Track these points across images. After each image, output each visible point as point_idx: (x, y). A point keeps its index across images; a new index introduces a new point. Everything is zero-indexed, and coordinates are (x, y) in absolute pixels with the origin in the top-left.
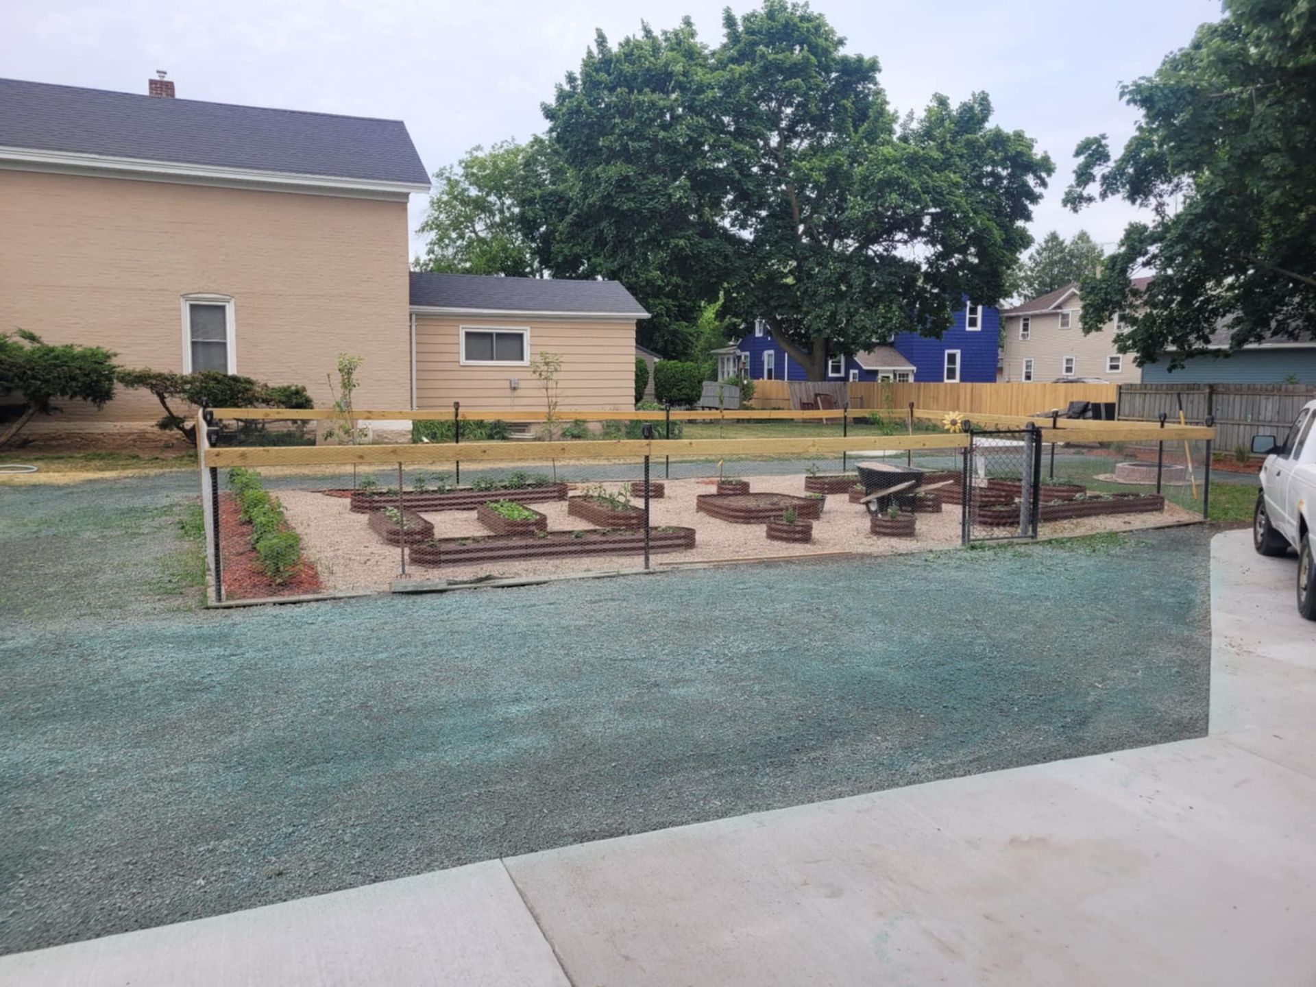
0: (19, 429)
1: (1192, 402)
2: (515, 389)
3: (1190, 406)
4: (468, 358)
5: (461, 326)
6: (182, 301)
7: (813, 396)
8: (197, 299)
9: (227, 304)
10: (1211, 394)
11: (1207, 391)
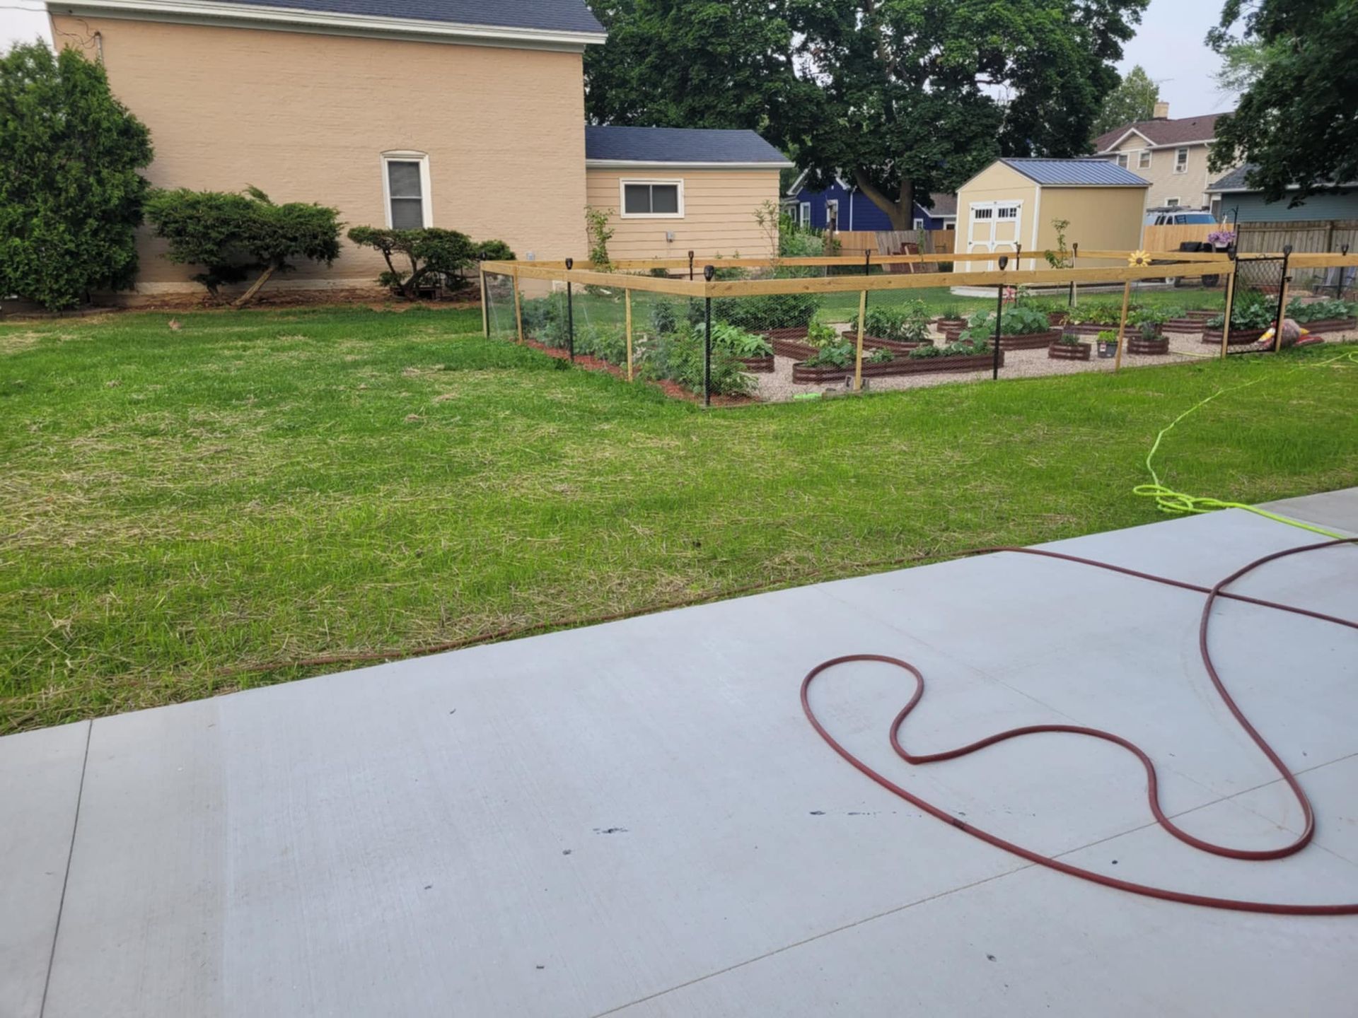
0: (261, 287)
1: (1312, 238)
2: (671, 241)
3: (1309, 243)
4: (628, 211)
5: (621, 179)
6: (382, 157)
7: (900, 246)
8: (394, 156)
9: (421, 161)
10: (1332, 230)
11: (1328, 227)
